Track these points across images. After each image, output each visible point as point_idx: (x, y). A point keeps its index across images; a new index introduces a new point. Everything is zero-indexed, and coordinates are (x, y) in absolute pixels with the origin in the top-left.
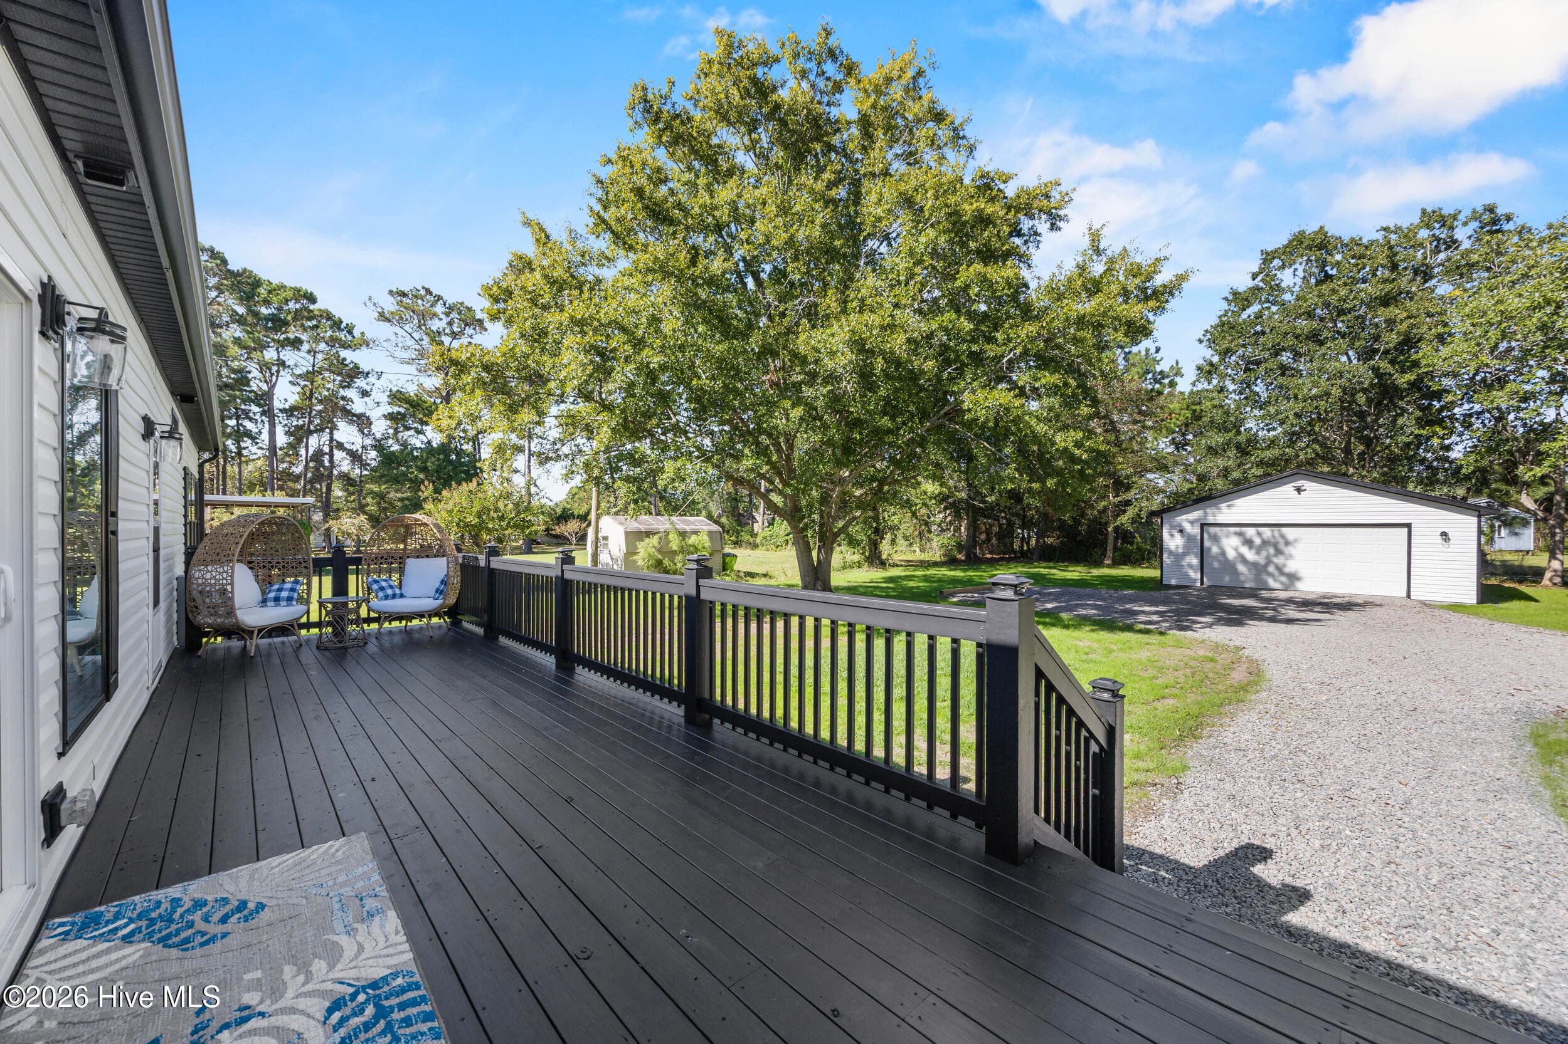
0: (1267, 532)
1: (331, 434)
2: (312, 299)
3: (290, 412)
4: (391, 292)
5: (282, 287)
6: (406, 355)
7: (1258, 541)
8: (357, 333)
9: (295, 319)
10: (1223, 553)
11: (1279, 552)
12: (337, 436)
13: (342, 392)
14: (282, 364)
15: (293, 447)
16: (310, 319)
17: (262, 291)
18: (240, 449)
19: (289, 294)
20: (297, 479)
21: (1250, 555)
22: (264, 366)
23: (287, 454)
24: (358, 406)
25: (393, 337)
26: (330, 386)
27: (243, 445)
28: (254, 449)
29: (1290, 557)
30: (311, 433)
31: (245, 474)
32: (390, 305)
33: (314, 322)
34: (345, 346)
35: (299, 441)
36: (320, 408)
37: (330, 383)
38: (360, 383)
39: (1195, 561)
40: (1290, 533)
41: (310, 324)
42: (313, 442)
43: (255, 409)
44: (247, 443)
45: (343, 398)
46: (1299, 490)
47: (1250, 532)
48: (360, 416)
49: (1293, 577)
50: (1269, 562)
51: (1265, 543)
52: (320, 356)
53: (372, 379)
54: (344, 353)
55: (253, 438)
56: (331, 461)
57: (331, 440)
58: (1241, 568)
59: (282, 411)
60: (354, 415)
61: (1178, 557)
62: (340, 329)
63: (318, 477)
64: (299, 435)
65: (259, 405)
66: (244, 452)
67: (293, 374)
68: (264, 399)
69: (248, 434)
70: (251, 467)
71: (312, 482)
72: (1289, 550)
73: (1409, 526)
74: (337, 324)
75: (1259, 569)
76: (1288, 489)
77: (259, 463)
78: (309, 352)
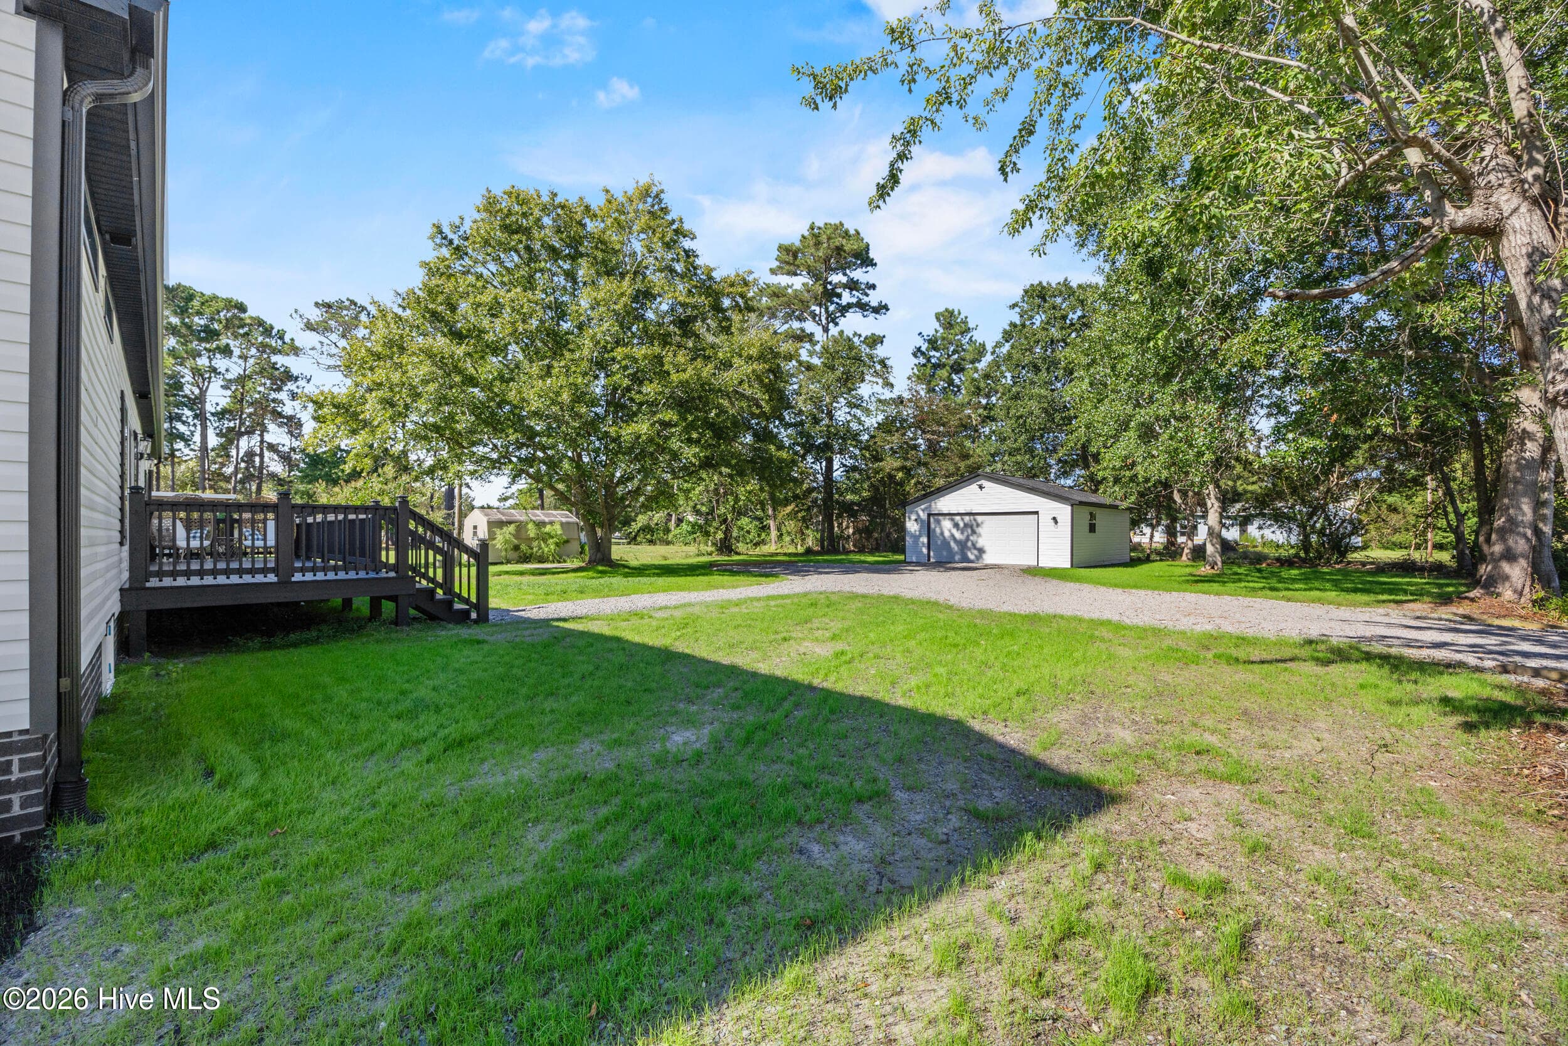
0: (967, 518)
1: (262, 436)
2: (242, 308)
3: (221, 414)
4: (317, 304)
5: (215, 298)
6: (332, 362)
7: (961, 525)
8: (287, 339)
9: (227, 327)
10: (942, 533)
11: (974, 532)
12: (268, 438)
13: (273, 395)
14: (214, 370)
15: (224, 449)
16: (242, 327)
17: (196, 303)
18: (173, 451)
19: (222, 305)
20: (227, 479)
21: (958, 535)
22: (197, 372)
23: (218, 456)
24: (288, 409)
25: (318, 346)
26: (262, 389)
27: (176, 446)
28: (186, 451)
29: (979, 535)
30: (241, 434)
31: (178, 474)
32: (315, 315)
33: (246, 329)
34: (276, 351)
35: (230, 442)
36: (251, 410)
37: (260, 387)
38: (291, 386)
39: (925, 540)
40: (979, 519)
41: (241, 331)
42: (244, 443)
43: (187, 412)
44: (179, 445)
45: (274, 400)
46: (981, 487)
47: (958, 518)
48: (290, 418)
49: (981, 551)
50: (968, 539)
51: (966, 525)
52: (252, 361)
53: (301, 383)
54: (274, 358)
55: (187, 441)
56: (262, 462)
57: (262, 442)
58: (952, 544)
59: (213, 414)
60: (284, 417)
61: (916, 538)
62: (270, 336)
63: (248, 478)
64: (230, 437)
65: (191, 409)
66: (178, 454)
67: (224, 379)
68: (197, 403)
69: (182, 437)
70: (183, 467)
71: (242, 482)
72: (979, 530)
73: (1037, 513)
74: (268, 331)
75: (963, 545)
76: (974, 487)
77: (191, 464)
78: (240, 357)
